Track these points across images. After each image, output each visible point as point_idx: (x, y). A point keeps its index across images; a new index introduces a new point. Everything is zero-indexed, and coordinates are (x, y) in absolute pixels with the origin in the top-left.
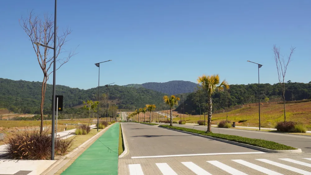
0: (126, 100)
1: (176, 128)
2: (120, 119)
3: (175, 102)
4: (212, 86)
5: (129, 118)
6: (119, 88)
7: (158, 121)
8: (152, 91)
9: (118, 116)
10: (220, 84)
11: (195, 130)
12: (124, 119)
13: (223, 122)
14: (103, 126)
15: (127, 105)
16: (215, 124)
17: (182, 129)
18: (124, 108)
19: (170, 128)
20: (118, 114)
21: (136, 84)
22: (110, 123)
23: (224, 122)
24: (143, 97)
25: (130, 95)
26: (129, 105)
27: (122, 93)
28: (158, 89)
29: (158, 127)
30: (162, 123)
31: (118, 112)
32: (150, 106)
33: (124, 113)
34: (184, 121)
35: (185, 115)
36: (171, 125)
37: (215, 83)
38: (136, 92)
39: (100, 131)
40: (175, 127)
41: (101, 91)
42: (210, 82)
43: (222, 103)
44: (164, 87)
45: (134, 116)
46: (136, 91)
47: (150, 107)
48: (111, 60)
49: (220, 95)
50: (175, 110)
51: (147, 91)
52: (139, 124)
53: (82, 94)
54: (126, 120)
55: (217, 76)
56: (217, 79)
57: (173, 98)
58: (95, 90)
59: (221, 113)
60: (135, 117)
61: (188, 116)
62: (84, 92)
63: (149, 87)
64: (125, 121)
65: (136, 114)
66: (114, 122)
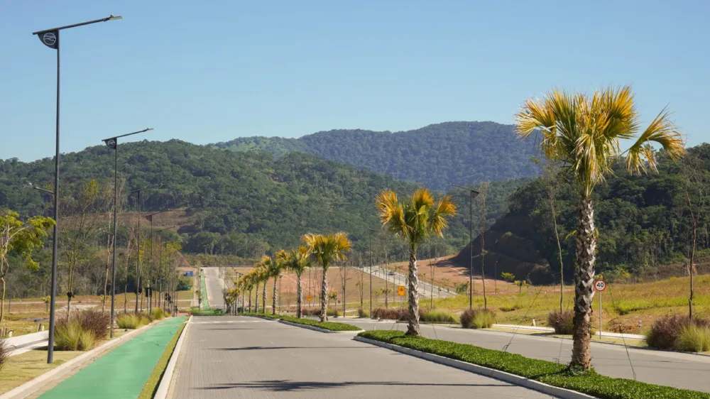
0: (224, 211)
1: (431, 346)
2: (195, 302)
3: (433, 220)
4: (593, 146)
5: (235, 295)
6: (192, 157)
7: (367, 311)
8: (347, 173)
9: (183, 287)
10: (640, 133)
11: (517, 359)
12: (212, 299)
13: (672, 322)
14: (87, 338)
15: (228, 236)
16: (635, 332)
17: (457, 352)
18: (216, 250)
19: (406, 345)
20: (185, 279)
21: (272, 139)
22: (134, 319)
23: (676, 324)
24: (307, 197)
25: (243, 190)
26: (241, 236)
27: (207, 181)
28: (377, 161)
29: (355, 339)
30: (384, 321)
31: (188, 269)
32: (325, 240)
33: (214, 274)
34: (486, 310)
35: (500, 282)
36: (411, 332)
37: (611, 132)
38: (274, 176)
39: (59, 362)
40: (428, 341)
41: (106, 170)
42: (583, 125)
43: (682, 229)
44: (404, 154)
45: (255, 286)
46: (272, 171)
47: (323, 245)
48: (119, 17)
49: (674, 193)
50: (455, 262)
51: (325, 172)
52: (275, 323)
53: (8, 184)
54: (222, 305)
55: (624, 94)
56: (625, 112)
57: (419, 204)
58: (75, 166)
59: (673, 279)
60: (261, 291)
61: (514, 287)
62: (19, 175)
63: (332, 152)
64: (217, 312)
65: (264, 278)
66: (158, 317)
